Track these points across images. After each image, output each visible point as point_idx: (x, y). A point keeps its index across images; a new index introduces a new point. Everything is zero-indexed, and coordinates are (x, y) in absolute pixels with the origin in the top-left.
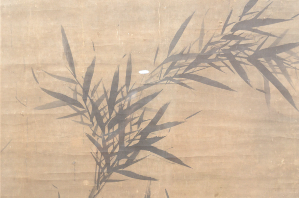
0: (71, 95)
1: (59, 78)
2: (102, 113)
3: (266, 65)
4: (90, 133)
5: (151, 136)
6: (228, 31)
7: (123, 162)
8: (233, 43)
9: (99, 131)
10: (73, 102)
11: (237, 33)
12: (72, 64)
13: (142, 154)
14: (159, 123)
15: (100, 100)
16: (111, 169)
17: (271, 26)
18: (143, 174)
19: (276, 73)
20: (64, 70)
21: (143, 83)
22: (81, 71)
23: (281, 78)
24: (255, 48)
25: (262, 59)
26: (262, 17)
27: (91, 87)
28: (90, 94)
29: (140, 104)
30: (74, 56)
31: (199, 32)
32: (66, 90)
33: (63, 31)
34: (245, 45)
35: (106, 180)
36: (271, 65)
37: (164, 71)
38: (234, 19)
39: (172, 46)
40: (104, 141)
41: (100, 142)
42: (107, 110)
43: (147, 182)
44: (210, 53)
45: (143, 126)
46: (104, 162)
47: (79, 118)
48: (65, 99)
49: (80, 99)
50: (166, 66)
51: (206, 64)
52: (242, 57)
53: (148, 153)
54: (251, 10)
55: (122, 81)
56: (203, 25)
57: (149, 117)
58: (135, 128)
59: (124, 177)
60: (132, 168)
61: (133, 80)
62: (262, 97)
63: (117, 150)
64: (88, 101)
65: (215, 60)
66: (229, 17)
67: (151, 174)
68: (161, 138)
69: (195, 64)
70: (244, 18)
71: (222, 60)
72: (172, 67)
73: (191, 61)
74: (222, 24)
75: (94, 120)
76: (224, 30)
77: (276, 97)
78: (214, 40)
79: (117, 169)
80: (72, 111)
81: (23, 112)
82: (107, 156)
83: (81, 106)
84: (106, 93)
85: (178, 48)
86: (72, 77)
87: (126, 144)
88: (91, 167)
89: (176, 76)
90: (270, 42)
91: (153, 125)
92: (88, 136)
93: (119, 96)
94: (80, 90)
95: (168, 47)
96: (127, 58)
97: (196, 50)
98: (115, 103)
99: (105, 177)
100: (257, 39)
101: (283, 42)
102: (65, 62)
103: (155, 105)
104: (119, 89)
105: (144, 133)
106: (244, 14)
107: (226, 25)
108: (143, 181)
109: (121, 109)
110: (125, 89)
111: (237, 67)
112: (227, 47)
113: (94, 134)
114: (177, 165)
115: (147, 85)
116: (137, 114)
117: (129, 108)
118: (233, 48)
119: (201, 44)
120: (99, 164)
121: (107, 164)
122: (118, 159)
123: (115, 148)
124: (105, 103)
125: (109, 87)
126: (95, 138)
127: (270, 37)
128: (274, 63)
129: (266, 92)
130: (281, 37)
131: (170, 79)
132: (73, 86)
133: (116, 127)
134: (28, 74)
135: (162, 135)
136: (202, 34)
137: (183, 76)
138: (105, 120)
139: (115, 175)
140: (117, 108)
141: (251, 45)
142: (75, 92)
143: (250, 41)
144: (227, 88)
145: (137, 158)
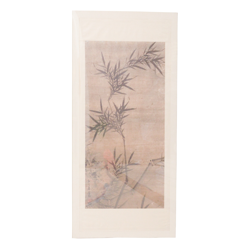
0: (104, 71)
1: (101, 66)
2: (112, 76)
3: (155, 63)
4: (109, 81)
5: (125, 82)
6: (145, 54)
7: (117, 89)
8: (146, 57)
9: (111, 81)
10: (104, 73)
11: (147, 54)
12: (104, 63)
13: (123, 87)
14: (127, 79)
15: (112, 72)
16: (114, 91)
17: (156, 52)
18: (123, 93)
19: (158, 65)
20: (102, 64)
21: (123, 68)
22: (107, 64)
23: (159, 67)
24: (152, 58)
25: (154, 62)
26: (154, 50)
27: (109, 69)
28: (109, 70)
29: (122, 74)
30: (105, 60)
31: (137, 54)
32: (103, 69)
33: (102, 53)
34: (150, 58)
35: (113, 94)
36: (156, 63)
37: (128, 64)
38: (147, 50)
39: (130, 58)
40: (113, 84)
41: (112, 84)
42: (113, 75)
43: (124, 95)
44: (141, 60)
45: (123, 79)
46: (113, 89)
47: (106, 77)
48: (102, 72)
49: (106, 72)
50: (129, 63)
51: (139, 63)
52: (149, 61)
53: (124, 87)
54: (151, 48)
55: (117, 67)
56: (139, 52)
57: (125, 77)
58: (121, 80)
59: (118, 93)
60: (120, 91)
61: (120, 67)
62: (154, 72)
63: (116, 86)
64: (108, 72)
65: (142, 62)
66: (145, 50)
67: (125, 93)
68: (127, 83)
69: (136, 63)
70: (149, 50)
71: (143, 62)
72: (130, 63)
73: (135, 62)
74: (144, 52)
75: (110, 78)
76: (144, 53)
77: (158, 72)
78: (141, 56)
79: (116, 91)
80: (104, 75)
81: (91, 75)
82: (113, 88)
83: (107, 74)
84: (113, 70)
85: (132, 58)
86: (104, 66)
87: (118, 84)
88: (109, 91)
89: (131, 66)
90: (156, 57)
91: (125, 80)
92: (108, 82)
93: (117, 71)
94: (106, 69)
95: (129, 58)
96: (119, 60)
97: (137, 59)
98: (115, 73)
99: (113, 93)
100: (153, 56)
101: (159, 57)
102: (102, 61)
103: (126, 74)
104: (117, 69)
105: (123, 81)
106: (149, 49)
107: (145, 52)
108: (123, 95)
109: (117, 75)
110: (118, 69)
111: (147, 63)
112: (145, 58)
113: (110, 81)
114: (132, 90)
115: (124, 68)
116: (121, 76)
117: (119, 74)
118: (147, 58)
119: (138, 57)
120: (111, 90)
121: (113, 90)
122: (116, 88)
123: (115, 85)
124: (113, 73)
125: (114, 69)
126: (110, 83)
127: (156, 56)
128: (157, 63)
129: (155, 70)
130: (159, 56)
131: (130, 67)
132: (104, 68)
133: (116, 80)
134: (93, 65)
135: (128, 82)
136: (138, 54)
137: (133, 66)
138: (113, 78)
139: (115, 93)
140: (116, 74)
141: (151, 58)
142: (105, 70)
143: (151, 57)
144: (145, 69)
145: (121, 88)
